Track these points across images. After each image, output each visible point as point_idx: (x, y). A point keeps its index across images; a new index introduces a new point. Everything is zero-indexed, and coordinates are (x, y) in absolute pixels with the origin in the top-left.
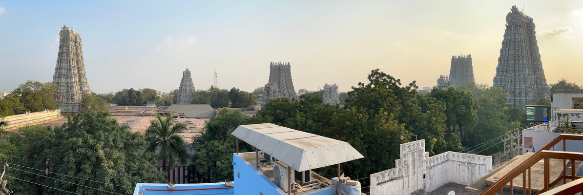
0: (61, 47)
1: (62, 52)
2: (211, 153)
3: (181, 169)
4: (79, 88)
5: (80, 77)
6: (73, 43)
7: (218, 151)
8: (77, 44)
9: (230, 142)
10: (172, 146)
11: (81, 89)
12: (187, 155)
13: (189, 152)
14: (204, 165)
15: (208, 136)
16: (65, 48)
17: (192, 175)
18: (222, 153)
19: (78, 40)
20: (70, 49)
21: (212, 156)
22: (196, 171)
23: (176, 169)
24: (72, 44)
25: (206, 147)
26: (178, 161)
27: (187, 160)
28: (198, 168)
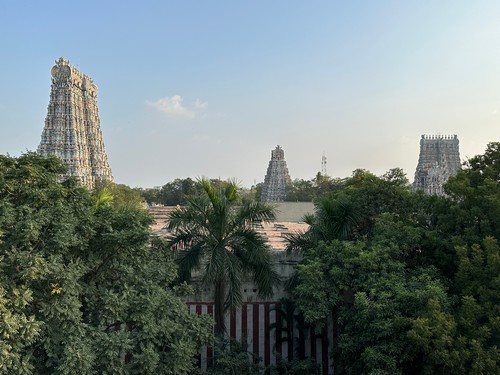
0: (54, 95)
1: (56, 105)
2: (335, 270)
3: (262, 308)
4: (89, 170)
5: (92, 151)
6: (79, 92)
7: (356, 266)
8: (87, 94)
9: (387, 244)
10: (238, 253)
11: (93, 174)
12: (275, 278)
13: (278, 270)
14: (317, 301)
15: (324, 230)
16: (61, 98)
17: (285, 324)
18: (368, 271)
19: (87, 87)
20: (72, 99)
21: (340, 277)
22: (296, 313)
23: (250, 308)
24: (75, 93)
25: (321, 254)
26: (255, 291)
27: (273, 287)
28: (302, 308)
